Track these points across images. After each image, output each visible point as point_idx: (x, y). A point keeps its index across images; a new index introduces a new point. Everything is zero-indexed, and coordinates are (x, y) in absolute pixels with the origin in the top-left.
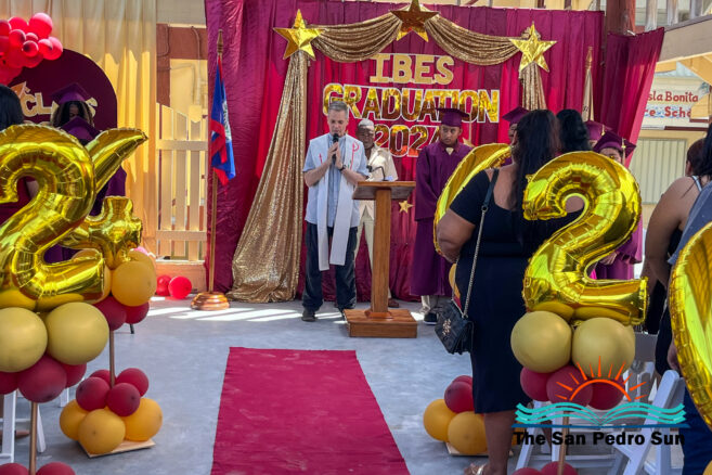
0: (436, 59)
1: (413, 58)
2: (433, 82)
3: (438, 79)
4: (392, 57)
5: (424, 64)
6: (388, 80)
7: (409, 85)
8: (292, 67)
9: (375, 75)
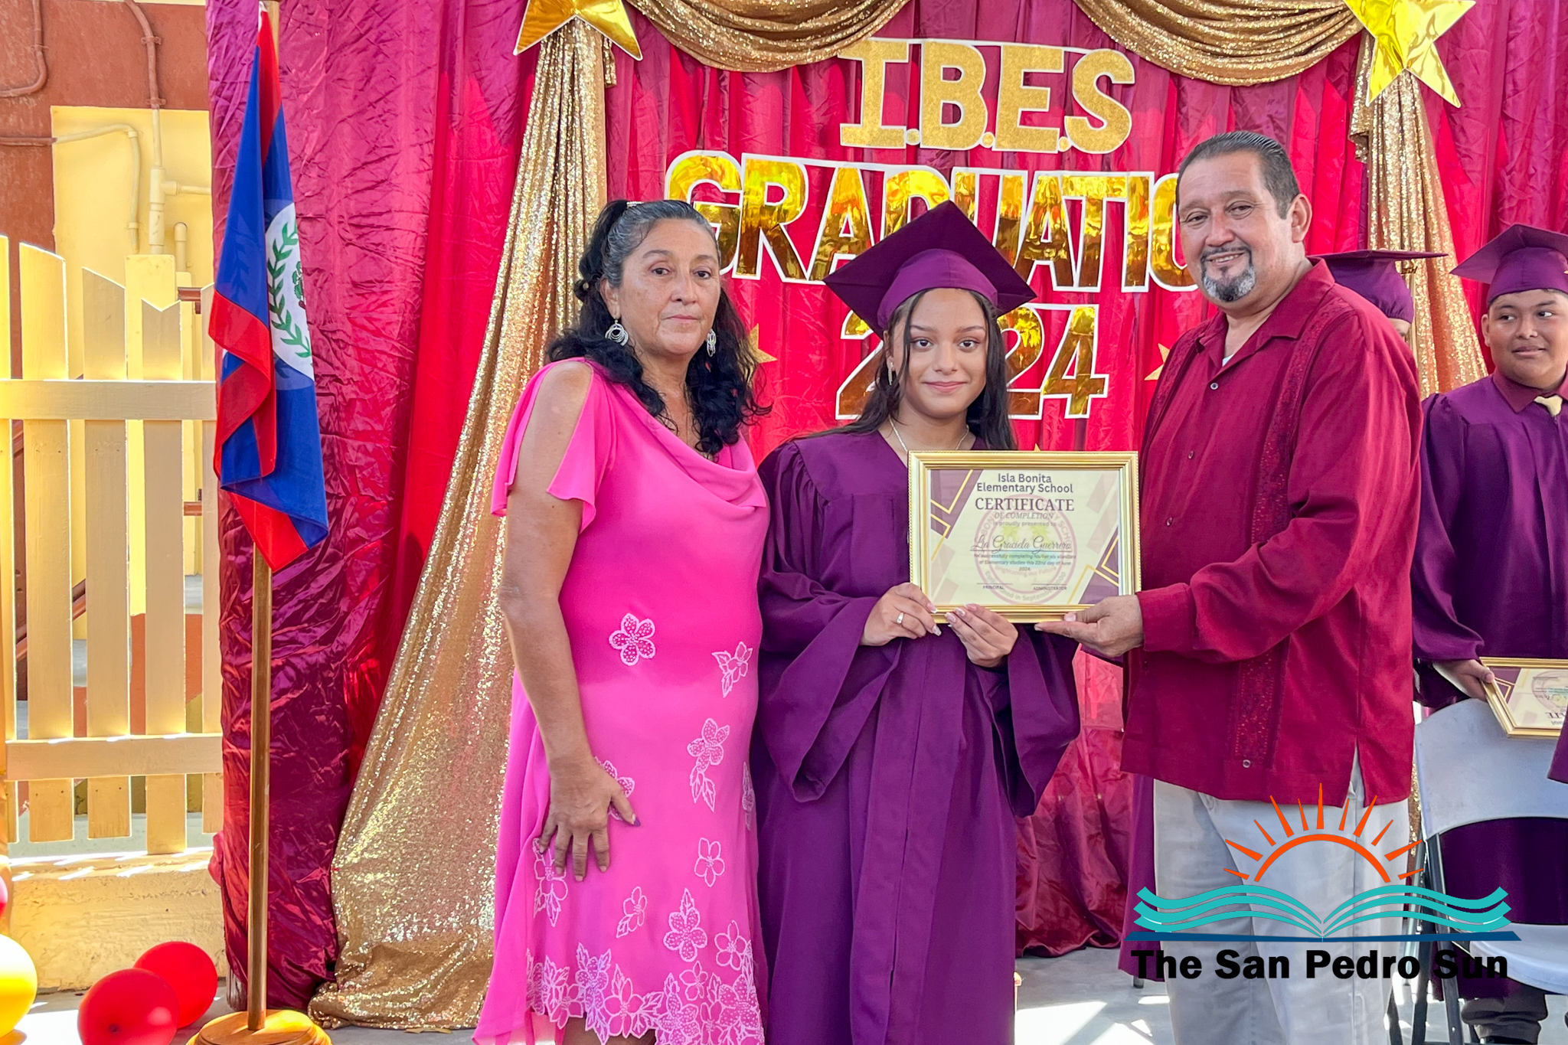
0: (1071, 60)
1: (993, 58)
4: (916, 50)
8: (547, 86)
9: (857, 121)
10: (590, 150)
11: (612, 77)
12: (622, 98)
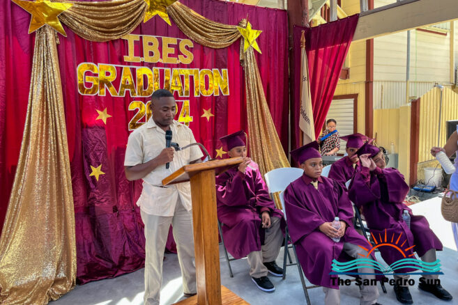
0: (179, 41)
1: (160, 40)
2: (178, 62)
3: (181, 59)
4: (141, 38)
5: (169, 46)
6: (140, 60)
7: (158, 64)
8: (39, 44)
9: (128, 55)
10: (53, 62)
11: (58, 42)
12: (62, 48)
